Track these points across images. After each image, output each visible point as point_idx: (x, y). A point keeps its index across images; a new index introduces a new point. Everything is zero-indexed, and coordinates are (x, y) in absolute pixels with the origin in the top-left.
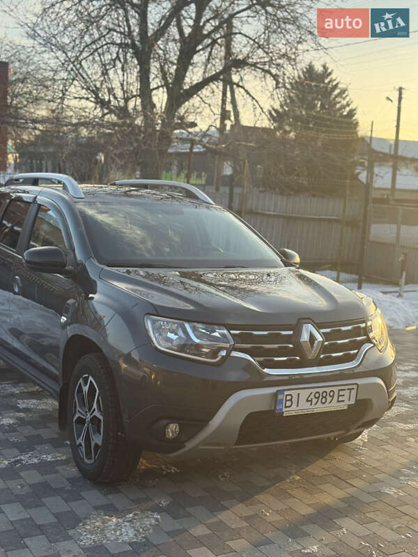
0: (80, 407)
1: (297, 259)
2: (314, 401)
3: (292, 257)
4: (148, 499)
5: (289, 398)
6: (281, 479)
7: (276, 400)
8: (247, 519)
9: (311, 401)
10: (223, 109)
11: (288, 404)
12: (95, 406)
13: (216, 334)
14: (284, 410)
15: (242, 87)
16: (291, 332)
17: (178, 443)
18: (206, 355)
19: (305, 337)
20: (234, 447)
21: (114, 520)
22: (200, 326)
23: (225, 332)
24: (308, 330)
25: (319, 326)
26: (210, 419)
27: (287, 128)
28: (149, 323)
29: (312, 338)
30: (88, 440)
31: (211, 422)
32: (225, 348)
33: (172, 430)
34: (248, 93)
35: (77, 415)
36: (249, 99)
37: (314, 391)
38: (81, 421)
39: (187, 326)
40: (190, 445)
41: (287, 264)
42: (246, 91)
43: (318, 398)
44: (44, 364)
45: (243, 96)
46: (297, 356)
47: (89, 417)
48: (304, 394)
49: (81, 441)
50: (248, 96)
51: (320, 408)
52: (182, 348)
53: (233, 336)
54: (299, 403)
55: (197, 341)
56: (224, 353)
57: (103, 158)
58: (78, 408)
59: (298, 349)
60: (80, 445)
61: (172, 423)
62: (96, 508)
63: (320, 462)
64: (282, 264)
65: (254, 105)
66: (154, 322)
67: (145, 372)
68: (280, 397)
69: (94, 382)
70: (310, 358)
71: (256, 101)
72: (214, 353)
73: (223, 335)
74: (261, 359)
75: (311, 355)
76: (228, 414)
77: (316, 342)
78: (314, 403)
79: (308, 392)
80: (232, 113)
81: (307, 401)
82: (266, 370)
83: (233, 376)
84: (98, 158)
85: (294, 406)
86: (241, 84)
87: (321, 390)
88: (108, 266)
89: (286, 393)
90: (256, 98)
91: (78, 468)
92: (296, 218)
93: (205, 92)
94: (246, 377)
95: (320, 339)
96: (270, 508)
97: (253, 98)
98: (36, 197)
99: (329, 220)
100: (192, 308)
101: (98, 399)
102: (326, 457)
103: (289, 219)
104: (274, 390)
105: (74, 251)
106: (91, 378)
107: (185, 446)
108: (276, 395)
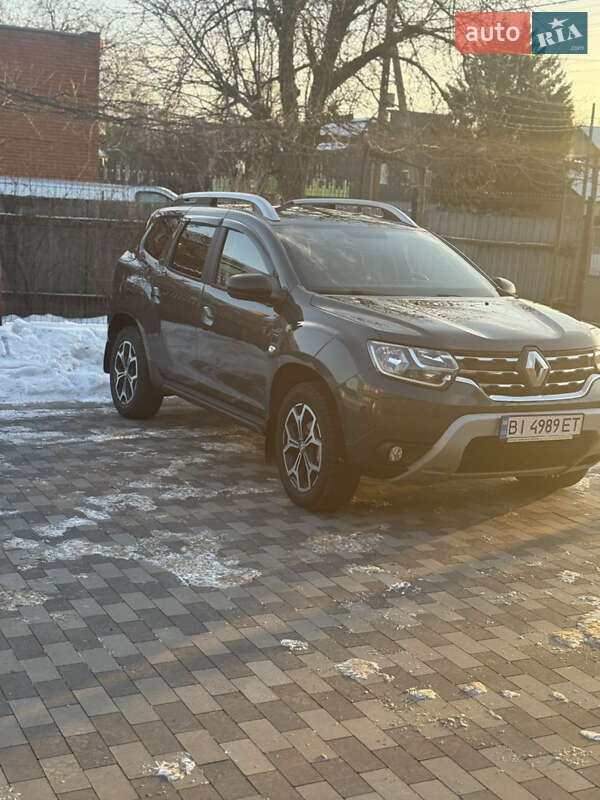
0: (292, 437)
1: (513, 290)
2: (539, 429)
3: (507, 286)
4: (367, 524)
5: (513, 424)
6: (498, 515)
7: (500, 426)
8: (468, 541)
9: (535, 429)
10: (384, 91)
11: (513, 430)
12: (312, 433)
13: (439, 359)
14: (508, 436)
15: (416, 64)
16: (516, 360)
17: (401, 466)
18: (431, 380)
19: (530, 365)
20: (454, 474)
21: (340, 537)
22: (422, 351)
23: (450, 357)
24: (533, 357)
25: (545, 354)
26: (435, 443)
27: (470, 115)
28: (372, 348)
29: (538, 366)
30: (303, 469)
31: (435, 446)
32: (450, 374)
33: (396, 453)
34: (425, 73)
35: (289, 445)
36: (426, 82)
37: (539, 419)
38: (293, 452)
39: (411, 351)
40: (413, 468)
41: (502, 294)
42: (421, 69)
43: (542, 426)
44: (247, 399)
45: (417, 77)
46: (522, 383)
47: (303, 446)
48: (529, 421)
49: (294, 470)
50: (424, 76)
51: (545, 436)
52: (406, 373)
53: (457, 361)
54: (524, 430)
55: (423, 366)
56: (449, 378)
57: (244, 167)
58: (289, 438)
59: (524, 376)
60: (293, 475)
61: (393, 447)
62: (319, 528)
63: (537, 503)
64: (497, 293)
65: (433, 89)
66: (376, 347)
67: (365, 401)
68: (505, 423)
69: (310, 410)
70: (535, 385)
71: (436, 84)
72: (438, 378)
73: (449, 361)
74: (486, 385)
75: (537, 383)
76: (454, 437)
77: (542, 370)
78: (538, 430)
79: (532, 419)
80: (396, 97)
81: (532, 428)
82: (492, 397)
83: (455, 400)
84: (238, 166)
85: (518, 434)
86: (414, 59)
87: (546, 419)
88: (320, 293)
89: (510, 419)
90: (435, 79)
91: (291, 497)
92: (489, 245)
93: (365, 71)
94: (474, 402)
95: (546, 366)
96: (490, 535)
97: (432, 80)
98: (222, 220)
99: (536, 248)
100: (419, 334)
101: (315, 427)
102: (545, 499)
103: (481, 246)
104: (499, 415)
105: (278, 278)
106: (305, 406)
107: (407, 470)
108: (500, 421)
